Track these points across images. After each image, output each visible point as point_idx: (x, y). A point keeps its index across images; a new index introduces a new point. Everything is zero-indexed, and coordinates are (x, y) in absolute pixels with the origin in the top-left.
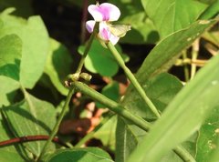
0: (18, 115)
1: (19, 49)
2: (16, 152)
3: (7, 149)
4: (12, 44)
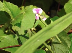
4: (21, 16)
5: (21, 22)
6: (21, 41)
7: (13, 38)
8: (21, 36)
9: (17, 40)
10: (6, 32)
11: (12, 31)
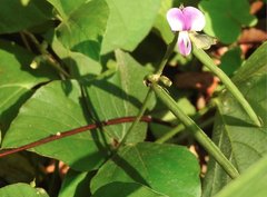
0: (102, 91)
1: (104, 21)
2: (91, 139)
3: (80, 136)
4: (99, 13)
5: (100, 38)
6: (95, 107)
7: (63, 94)
8: (92, 87)
9: (77, 101)
10: (34, 66)
11: (52, 60)
